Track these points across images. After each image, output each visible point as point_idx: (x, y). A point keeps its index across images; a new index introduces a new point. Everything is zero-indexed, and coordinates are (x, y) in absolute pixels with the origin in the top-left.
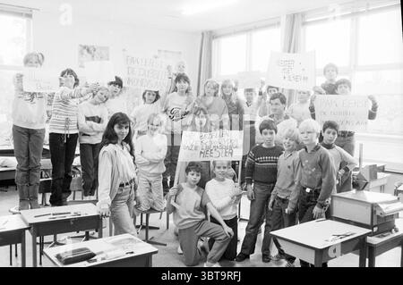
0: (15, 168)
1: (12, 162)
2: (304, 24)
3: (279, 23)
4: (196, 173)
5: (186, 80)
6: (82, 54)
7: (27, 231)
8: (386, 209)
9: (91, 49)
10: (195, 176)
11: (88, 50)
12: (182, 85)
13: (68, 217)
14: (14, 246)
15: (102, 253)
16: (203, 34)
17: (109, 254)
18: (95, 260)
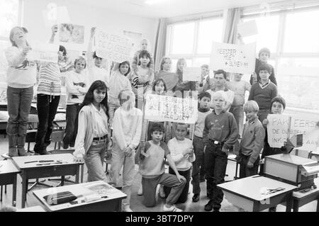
0: (7, 121)
1: (5, 116)
2: (242, 17)
3: (222, 15)
4: (159, 132)
5: (148, 56)
6: (63, 31)
7: (18, 175)
8: (309, 170)
9: (70, 27)
10: (158, 135)
11: (67, 28)
12: (145, 60)
13: (52, 164)
14: (4, 186)
15: (81, 196)
16: (160, 20)
17: (88, 197)
18: (77, 202)
